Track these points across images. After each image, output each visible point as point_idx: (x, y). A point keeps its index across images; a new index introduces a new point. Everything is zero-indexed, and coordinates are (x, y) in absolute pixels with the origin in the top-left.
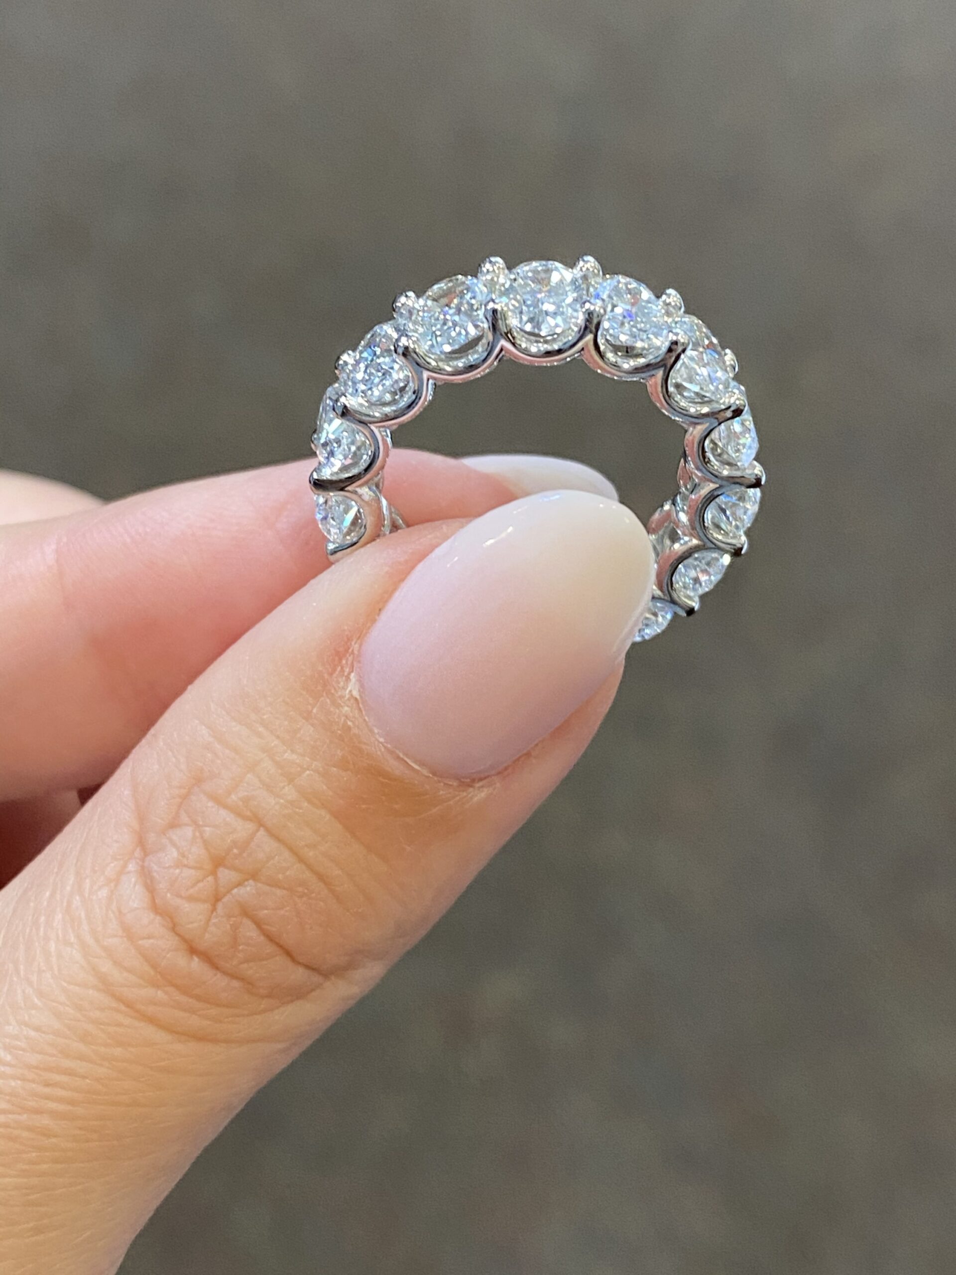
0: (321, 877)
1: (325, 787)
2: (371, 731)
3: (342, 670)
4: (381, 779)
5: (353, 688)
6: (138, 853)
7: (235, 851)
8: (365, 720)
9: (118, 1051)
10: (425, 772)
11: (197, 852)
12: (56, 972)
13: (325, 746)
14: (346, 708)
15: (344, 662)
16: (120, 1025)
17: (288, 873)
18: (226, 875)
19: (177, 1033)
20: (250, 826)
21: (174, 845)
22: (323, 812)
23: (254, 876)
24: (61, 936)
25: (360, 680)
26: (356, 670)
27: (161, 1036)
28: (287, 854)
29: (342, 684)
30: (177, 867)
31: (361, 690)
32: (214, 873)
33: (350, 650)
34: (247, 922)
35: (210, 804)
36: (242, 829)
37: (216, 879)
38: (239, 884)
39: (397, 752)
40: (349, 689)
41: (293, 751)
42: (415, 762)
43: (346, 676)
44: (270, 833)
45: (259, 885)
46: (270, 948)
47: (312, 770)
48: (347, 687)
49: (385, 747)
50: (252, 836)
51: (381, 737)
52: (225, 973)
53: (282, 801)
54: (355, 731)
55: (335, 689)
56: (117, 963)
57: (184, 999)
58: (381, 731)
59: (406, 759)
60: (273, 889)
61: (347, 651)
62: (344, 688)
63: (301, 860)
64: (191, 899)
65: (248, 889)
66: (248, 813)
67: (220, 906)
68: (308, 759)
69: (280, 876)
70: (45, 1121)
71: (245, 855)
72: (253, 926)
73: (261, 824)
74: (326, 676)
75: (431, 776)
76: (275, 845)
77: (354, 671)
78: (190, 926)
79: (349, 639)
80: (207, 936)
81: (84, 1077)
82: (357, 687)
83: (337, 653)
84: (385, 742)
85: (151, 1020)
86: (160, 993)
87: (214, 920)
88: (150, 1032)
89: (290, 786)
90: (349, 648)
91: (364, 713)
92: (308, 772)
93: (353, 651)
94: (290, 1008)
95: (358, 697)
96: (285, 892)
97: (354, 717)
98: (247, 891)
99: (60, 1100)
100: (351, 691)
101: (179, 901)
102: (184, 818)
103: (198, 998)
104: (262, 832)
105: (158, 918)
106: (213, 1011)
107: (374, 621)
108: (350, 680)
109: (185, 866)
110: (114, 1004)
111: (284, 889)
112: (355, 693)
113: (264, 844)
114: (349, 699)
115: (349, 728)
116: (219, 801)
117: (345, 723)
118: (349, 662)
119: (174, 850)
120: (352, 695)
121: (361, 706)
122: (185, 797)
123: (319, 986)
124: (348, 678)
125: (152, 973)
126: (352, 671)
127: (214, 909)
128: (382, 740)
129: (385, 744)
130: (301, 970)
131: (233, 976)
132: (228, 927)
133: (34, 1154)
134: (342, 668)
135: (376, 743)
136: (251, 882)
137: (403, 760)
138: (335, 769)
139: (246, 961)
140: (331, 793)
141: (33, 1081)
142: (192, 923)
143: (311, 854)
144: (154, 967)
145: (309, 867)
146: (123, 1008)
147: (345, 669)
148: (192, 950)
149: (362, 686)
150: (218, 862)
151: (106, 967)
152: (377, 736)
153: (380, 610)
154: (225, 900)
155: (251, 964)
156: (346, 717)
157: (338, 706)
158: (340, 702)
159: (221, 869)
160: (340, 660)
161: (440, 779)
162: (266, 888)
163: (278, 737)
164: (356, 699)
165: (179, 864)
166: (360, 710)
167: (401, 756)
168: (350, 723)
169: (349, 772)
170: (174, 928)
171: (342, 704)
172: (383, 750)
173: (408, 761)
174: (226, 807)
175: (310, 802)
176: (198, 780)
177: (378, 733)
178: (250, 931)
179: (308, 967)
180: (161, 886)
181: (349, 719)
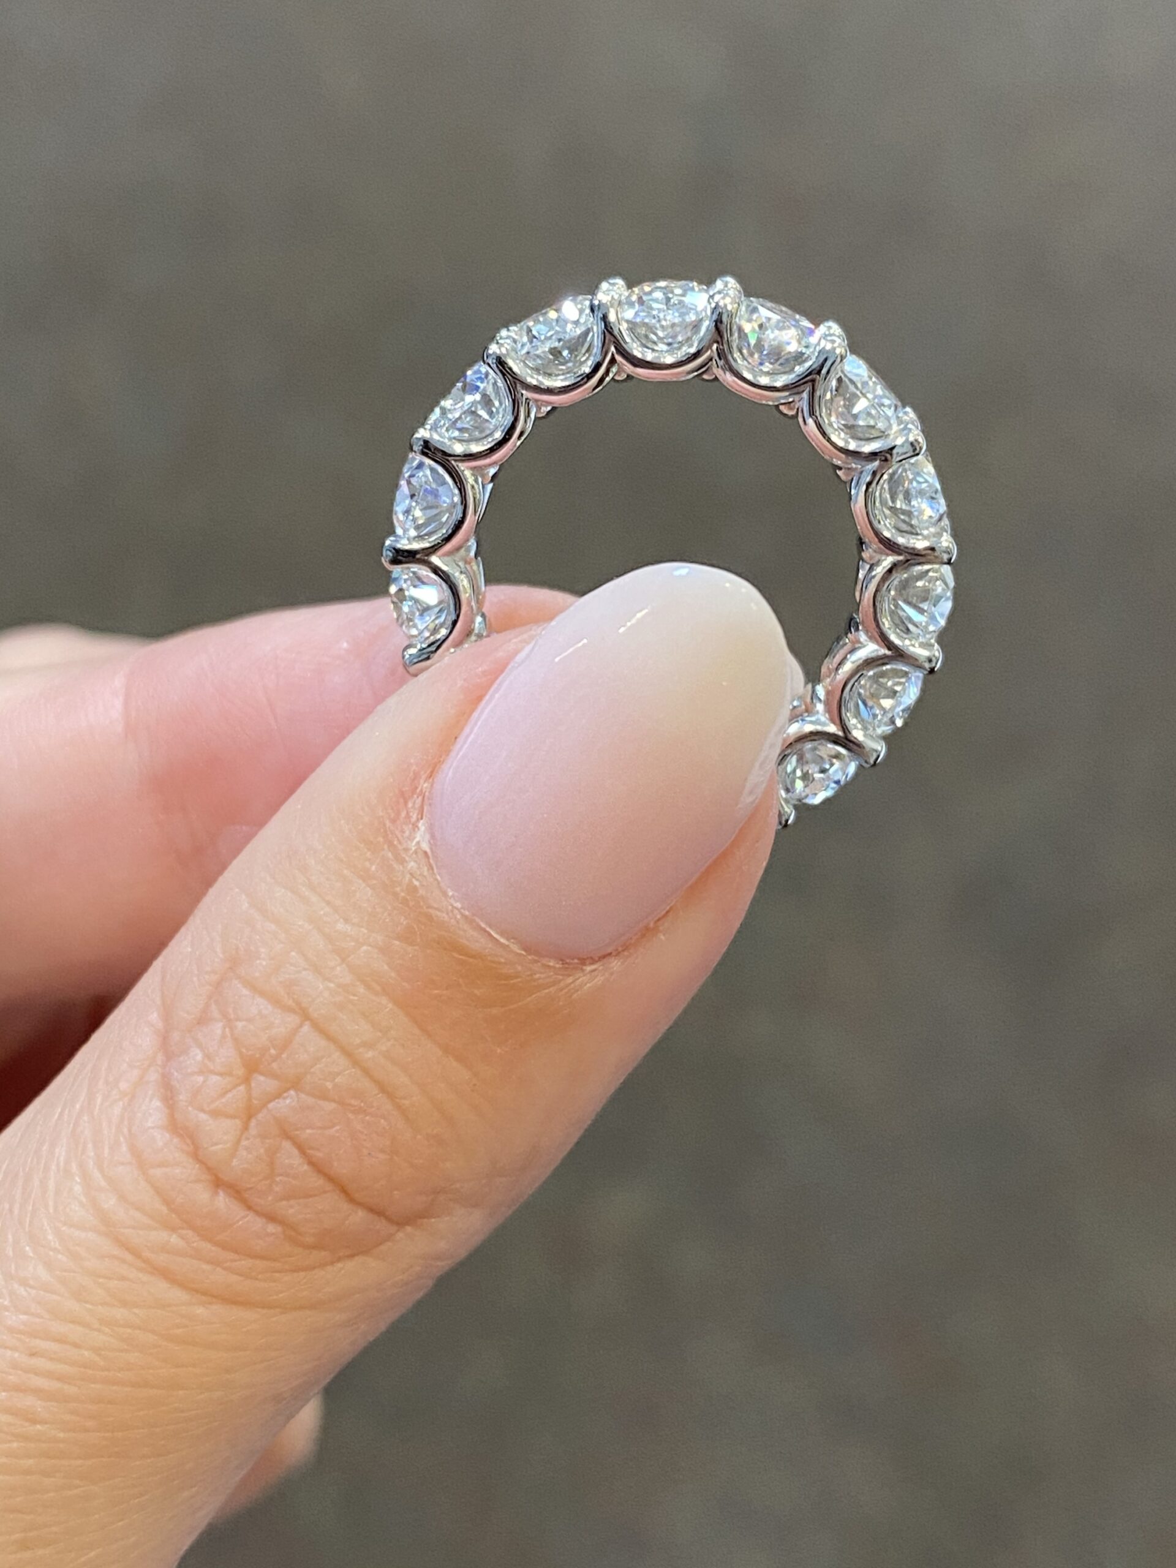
0: (383, 1088)
1: (386, 967)
2: (445, 894)
3: (408, 816)
4: (456, 955)
5: (421, 838)
6: (160, 1058)
7: (273, 1051)
8: (436, 880)
9: (120, 1313)
10: (515, 948)
11: (227, 1055)
12: (51, 1211)
13: (386, 914)
14: (412, 864)
15: (410, 805)
16: (123, 1278)
17: (338, 1080)
18: (262, 1083)
19: (197, 1291)
20: (293, 1020)
21: (200, 1046)
22: (384, 1000)
23: (295, 1084)
24: (62, 1164)
25: (431, 829)
26: (426, 816)
27: (177, 1295)
28: (337, 1055)
29: (407, 833)
30: (201, 1072)
31: (432, 841)
32: (247, 1080)
33: (418, 791)
34: (287, 1145)
35: (245, 992)
36: (282, 1023)
37: (249, 1089)
38: (278, 1095)
39: (478, 920)
40: (417, 839)
41: (346, 921)
42: (502, 934)
43: (413, 825)
44: (317, 1027)
45: (303, 1096)
46: (316, 1182)
47: (370, 945)
48: (415, 838)
49: (462, 915)
50: (295, 1031)
51: (456, 901)
52: (258, 1213)
53: (332, 985)
54: (422, 892)
55: (398, 840)
56: (122, 1198)
57: (206, 1246)
58: (456, 894)
59: (488, 929)
60: (321, 1102)
61: (414, 791)
62: (411, 838)
63: (356, 1062)
64: (216, 1114)
65: (288, 1101)
66: (290, 1002)
67: (253, 1123)
68: (366, 931)
69: (329, 1085)
70: (29, 1402)
71: (284, 1056)
72: (295, 1152)
73: (305, 1016)
74: (388, 823)
75: (523, 953)
76: (323, 1043)
77: (424, 817)
78: (214, 1148)
79: (416, 776)
80: (235, 1162)
81: (76, 1346)
82: (428, 837)
83: (402, 794)
84: (462, 908)
85: (165, 1274)
86: (174, 1239)
87: (244, 1143)
88: (161, 1288)
89: (344, 966)
90: (416, 788)
91: (435, 871)
92: (365, 948)
93: (421, 790)
94: (350, 1265)
95: (428, 850)
96: (333, 1105)
97: (421, 875)
98: (286, 1105)
99: (50, 1375)
100: (418, 843)
101: (203, 1116)
102: (215, 1012)
103: (224, 1246)
104: (306, 1028)
105: (176, 1140)
106: (245, 1263)
107: (448, 752)
108: (419, 829)
109: (212, 1072)
110: (116, 1251)
111: (334, 1101)
112: (425, 846)
113: (309, 1043)
114: (416, 852)
115: (415, 889)
116: (256, 989)
117: (411, 881)
118: (417, 806)
119: (198, 1051)
120: (420, 848)
121: (431, 861)
122: (218, 985)
123: (389, 1237)
124: (415, 827)
125: (164, 1209)
126: (422, 818)
127: (246, 1127)
128: (458, 905)
129: (462, 911)
130: (361, 1214)
131: (271, 1218)
132: (262, 1151)
133: (15, 1445)
134: (408, 813)
135: (450, 907)
136: (292, 1092)
137: (485, 931)
138: (397, 943)
139: (288, 1197)
140: (393, 974)
141: (14, 1349)
142: (216, 1144)
143: (370, 1054)
144: (167, 1202)
145: (366, 1072)
146: (129, 1257)
147: (411, 814)
148: (218, 1183)
149: (433, 836)
150: (252, 1067)
151: (110, 1202)
152: (452, 901)
153: (456, 738)
154: (260, 1116)
155: (292, 1202)
156: (411, 874)
157: (402, 862)
158: (404, 856)
159: (256, 1075)
160: (406, 803)
161: (536, 958)
162: (310, 1101)
163: (328, 903)
164: (425, 853)
165: (203, 1071)
166: (431, 868)
167: (483, 925)
168: (416, 883)
169: (416, 948)
170: (196, 1154)
171: (407, 859)
172: (459, 917)
173: (493, 933)
174: (262, 994)
175: (368, 987)
176: (234, 963)
177: (453, 896)
178: (290, 1157)
179: (371, 1210)
180: (181, 1097)
181: (415, 878)
